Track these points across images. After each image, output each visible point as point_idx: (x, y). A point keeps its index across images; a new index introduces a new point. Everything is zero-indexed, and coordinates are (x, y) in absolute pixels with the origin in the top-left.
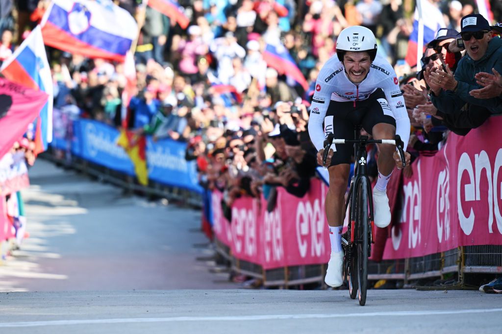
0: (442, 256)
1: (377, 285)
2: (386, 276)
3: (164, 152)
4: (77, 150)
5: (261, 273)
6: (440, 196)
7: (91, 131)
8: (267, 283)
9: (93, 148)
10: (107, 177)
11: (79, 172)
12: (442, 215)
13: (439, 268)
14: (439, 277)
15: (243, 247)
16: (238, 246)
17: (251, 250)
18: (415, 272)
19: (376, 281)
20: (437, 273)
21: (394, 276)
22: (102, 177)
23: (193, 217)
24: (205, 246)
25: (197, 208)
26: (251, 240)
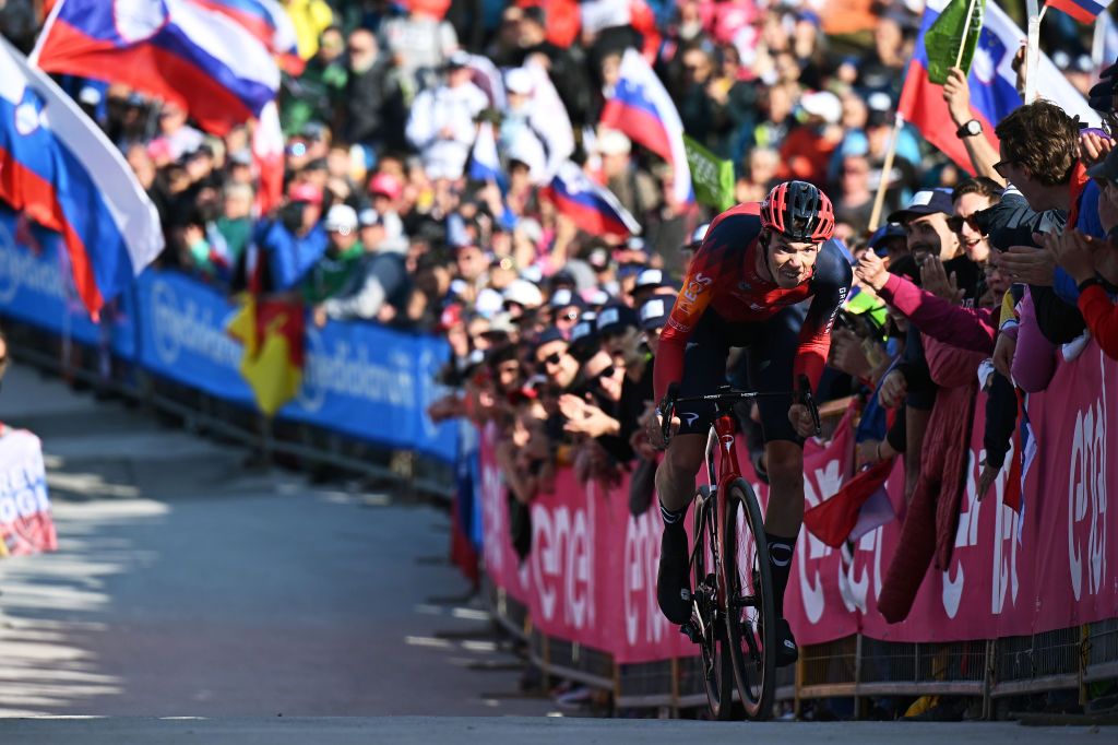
0: (1083, 636)
1: (912, 711)
2: (935, 687)
3: (353, 356)
4: (128, 348)
5: (609, 674)
6: (1078, 480)
7: (164, 299)
8: (622, 701)
9: (168, 343)
10: (205, 420)
11: (132, 403)
12: (1082, 528)
13: (1072, 669)
14: (1074, 692)
15: (560, 607)
16: (548, 603)
17: (580, 612)
18: (1010, 678)
19: (909, 699)
20: (1070, 680)
21: (957, 687)
22: (191, 419)
23: (429, 525)
24: (463, 602)
25: (439, 502)
26: (580, 587)
